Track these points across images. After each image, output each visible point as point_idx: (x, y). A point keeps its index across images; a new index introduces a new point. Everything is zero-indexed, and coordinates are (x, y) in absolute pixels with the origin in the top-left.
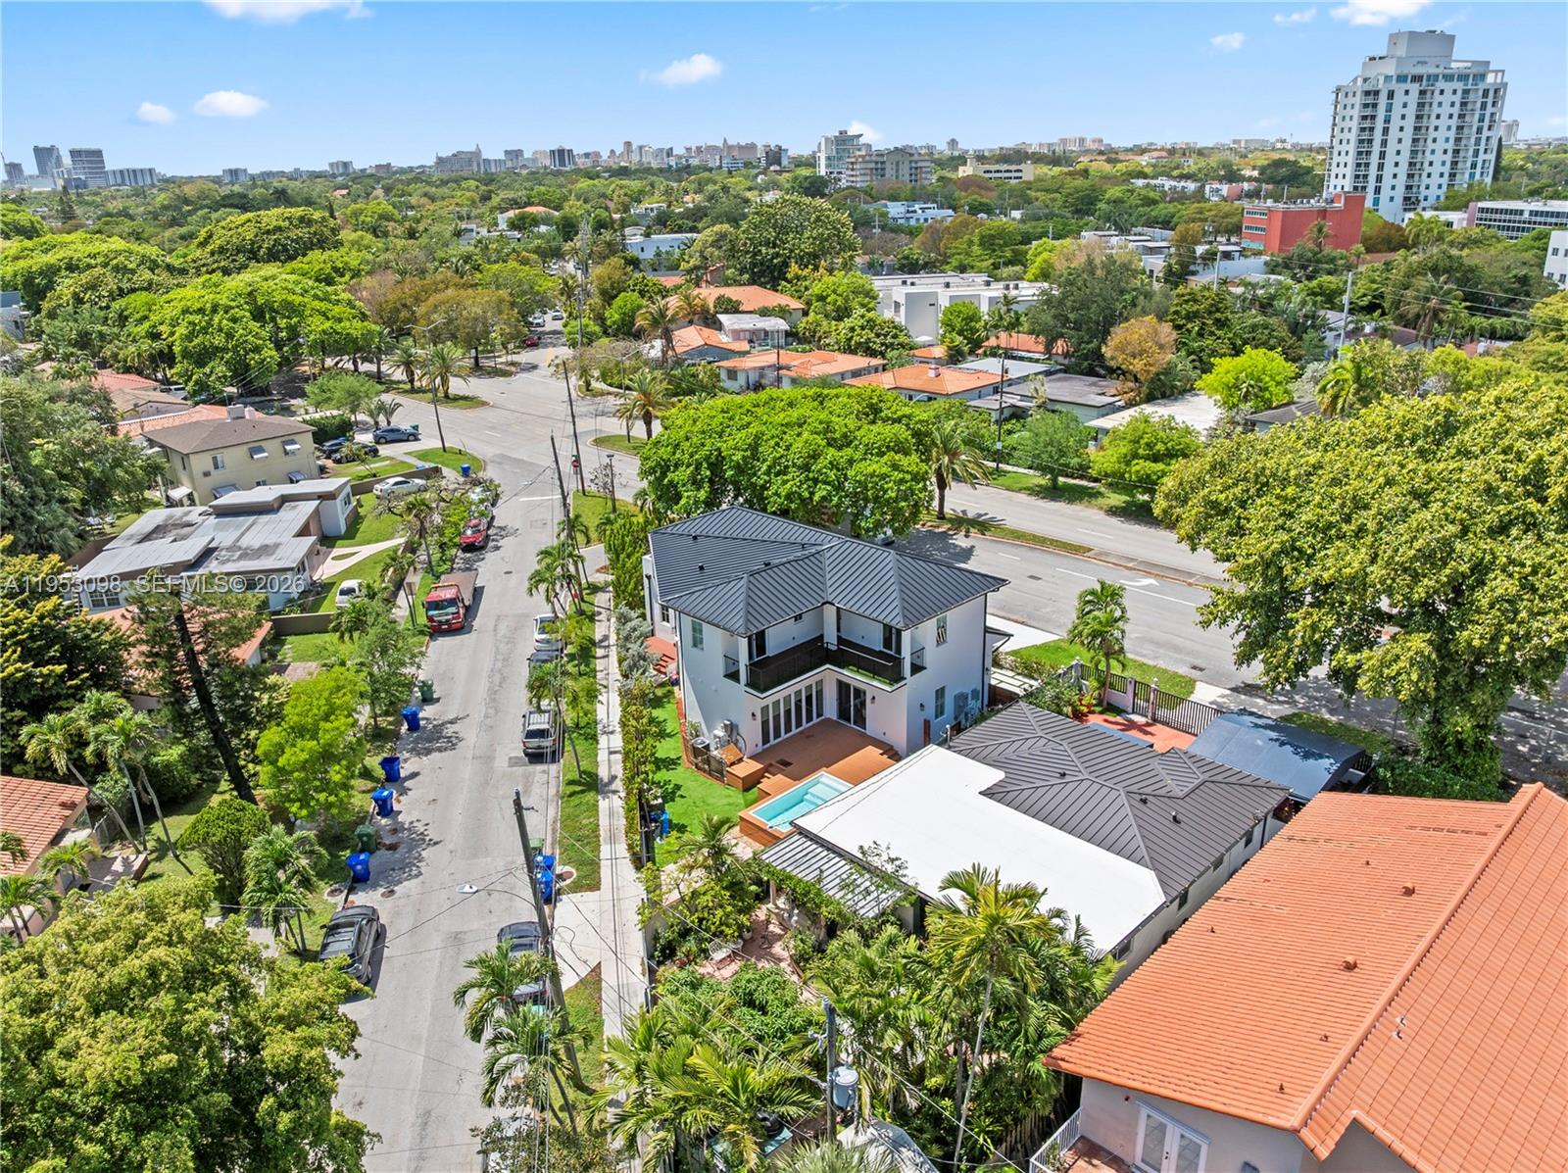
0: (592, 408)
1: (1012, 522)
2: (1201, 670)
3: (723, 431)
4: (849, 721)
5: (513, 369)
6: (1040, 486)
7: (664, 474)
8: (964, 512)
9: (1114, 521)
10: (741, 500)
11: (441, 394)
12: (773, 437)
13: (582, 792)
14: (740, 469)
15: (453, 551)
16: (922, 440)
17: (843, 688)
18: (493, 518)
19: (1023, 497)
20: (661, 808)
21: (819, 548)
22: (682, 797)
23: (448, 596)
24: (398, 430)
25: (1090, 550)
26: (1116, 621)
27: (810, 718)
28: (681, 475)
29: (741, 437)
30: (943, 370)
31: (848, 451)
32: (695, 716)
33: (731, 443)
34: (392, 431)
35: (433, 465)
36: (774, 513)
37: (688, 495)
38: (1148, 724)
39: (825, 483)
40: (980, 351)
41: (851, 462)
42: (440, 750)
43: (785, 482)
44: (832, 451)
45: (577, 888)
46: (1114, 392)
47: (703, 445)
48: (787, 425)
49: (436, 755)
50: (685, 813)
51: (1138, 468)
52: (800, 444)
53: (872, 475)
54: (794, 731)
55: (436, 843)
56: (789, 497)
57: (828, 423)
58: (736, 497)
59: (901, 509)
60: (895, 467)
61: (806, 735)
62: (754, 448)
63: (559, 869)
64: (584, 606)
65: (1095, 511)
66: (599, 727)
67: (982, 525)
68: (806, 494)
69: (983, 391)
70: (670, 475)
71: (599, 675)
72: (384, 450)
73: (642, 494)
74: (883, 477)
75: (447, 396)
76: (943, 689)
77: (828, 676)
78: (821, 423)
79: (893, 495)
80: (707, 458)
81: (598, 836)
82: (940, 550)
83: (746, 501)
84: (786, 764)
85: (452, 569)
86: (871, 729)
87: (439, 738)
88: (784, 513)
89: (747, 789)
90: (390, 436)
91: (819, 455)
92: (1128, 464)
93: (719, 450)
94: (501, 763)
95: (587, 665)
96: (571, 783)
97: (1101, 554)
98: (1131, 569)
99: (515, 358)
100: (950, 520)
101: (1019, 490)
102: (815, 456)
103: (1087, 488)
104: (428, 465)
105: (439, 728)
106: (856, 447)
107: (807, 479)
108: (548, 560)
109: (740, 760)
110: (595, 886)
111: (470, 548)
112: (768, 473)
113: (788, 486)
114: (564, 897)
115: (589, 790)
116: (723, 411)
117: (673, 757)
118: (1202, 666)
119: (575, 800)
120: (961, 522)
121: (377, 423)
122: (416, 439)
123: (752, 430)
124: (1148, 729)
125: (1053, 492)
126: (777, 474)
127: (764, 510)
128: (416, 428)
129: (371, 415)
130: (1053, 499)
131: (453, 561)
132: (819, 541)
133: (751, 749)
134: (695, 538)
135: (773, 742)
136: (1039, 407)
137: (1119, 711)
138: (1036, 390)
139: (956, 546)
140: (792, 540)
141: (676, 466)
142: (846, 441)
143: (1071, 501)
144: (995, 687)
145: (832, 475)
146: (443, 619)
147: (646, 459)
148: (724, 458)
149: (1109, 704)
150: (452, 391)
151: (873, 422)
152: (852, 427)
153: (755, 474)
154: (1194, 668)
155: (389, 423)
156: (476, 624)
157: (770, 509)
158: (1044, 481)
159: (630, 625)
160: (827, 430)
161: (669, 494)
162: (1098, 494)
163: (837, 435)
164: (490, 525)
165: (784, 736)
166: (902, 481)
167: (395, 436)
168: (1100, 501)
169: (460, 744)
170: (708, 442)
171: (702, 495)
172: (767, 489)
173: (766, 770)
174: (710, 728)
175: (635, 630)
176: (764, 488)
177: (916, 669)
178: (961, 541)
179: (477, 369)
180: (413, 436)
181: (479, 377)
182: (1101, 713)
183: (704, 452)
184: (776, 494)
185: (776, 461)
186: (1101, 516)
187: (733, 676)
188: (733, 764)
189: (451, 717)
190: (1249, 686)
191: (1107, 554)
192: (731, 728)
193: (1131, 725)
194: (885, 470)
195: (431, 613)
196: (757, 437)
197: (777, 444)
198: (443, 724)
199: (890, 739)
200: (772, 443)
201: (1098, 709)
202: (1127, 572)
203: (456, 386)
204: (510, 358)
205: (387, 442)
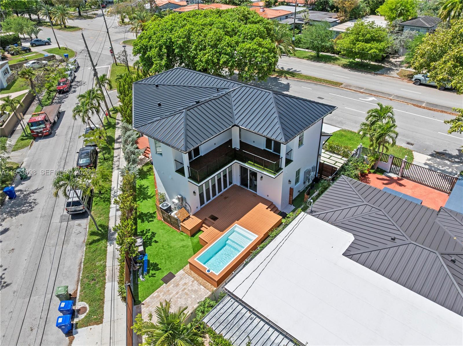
0: (124, 30)
1: (304, 72)
2: (412, 144)
3: (172, 29)
4: (247, 186)
5: (95, 16)
6: (311, 56)
7: (145, 53)
8: (282, 68)
9: (346, 70)
10: (183, 64)
11: (63, 26)
12: (197, 31)
13: (98, 240)
14: (181, 48)
15: (54, 94)
16: (269, 33)
17: (244, 170)
18: (75, 77)
19: (305, 61)
20: (143, 253)
21: (228, 91)
22: (156, 242)
23: (40, 119)
24: (41, 41)
25: (342, 84)
26: (391, 127)
27: (225, 186)
28: (152, 53)
29: (181, 32)
30: (265, 9)
31: (235, 38)
32: (161, 190)
33: (176, 34)
34: (38, 41)
35: (52, 54)
36: (200, 71)
37: (156, 62)
38: (398, 179)
39: (225, 54)
40: (277, 4)
41: (237, 43)
42: (24, 212)
43: (204, 54)
44: (227, 37)
45: (87, 323)
46: (337, 16)
47: (162, 36)
48: (204, 25)
49: (21, 215)
50: (157, 255)
51: (359, 46)
52: (211, 34)
53: (249, 49)
54: (218, 195)
55: (7, 285)
56: (207, 62)
57: (225, 23)
58: (181, 64)
59: (263, 67)
60: (260, 45)
61: (224, 197)
62: (188, 37)
63: (79, 305)
64: (111, 120)
65: (337, 66)
66: (112, 192)
67: (292, 74)
68: (216, 60)
69: (282, 17)
70: (148, 53)
71: (115, 159)
72: (33, 49)
73: (137, 63)
74: (255, 50)
75: (65, 27)
76: (299, 170)
77: (236, 166)
78: (221, 23)
79: (260, 60)
80: (165, 43)
81: (104, 276)
82: (275, 86)
83: (186, 65)
84: (214, 218)
85: (52, 102)
86: (260, 192)
87: (25, 203)
88: (205, 70)
89: (193, 235)
90: (37, 43)
91: (221, 39)
92: (354, 44)
93: (170, 38)
94: (56, 220)
95: (109, 154)
96: (93, 234)
97: (347, 86)
98: (362, 93)
99: (96, 12)
100: (277, 72)
101: (303, 58)
102: (219, 40)
103: (331, 56)
104: (49, 55)
105: (26, 196)
106: (239, 36)
107: (217, 52)
108: (83, 100)
109: (189, 217)
110: (99, 321)
111: (61, 92)
112: (195, 50)
113: (206, 56)
114: (79, 330)
115: (102, 239)
116: (172, 19)
117: (152, 212)
118: (412, 142)
119: (94, 246)
120: (282, 73)
121: (31, 38)
122: (49, 44)
123: (187, 28)
124: (401, 182)
125: (318, 59)
126: (200, 50)
127: (195, 69)
128: (49, 39)
129: (28, 34)
130: (318, 61)
131: (53, 99)
132: (226, 86)
133: (194, 210)
134: (157, 86)
135: (206, 203)
136: (306, 23)
137: (382, 172)
138: (305, 16)
139: (282, 84)
140: (211, 86)
141: (151, 48)
142: (234, 32)
143: (326, 62)
144: (323, 164)
145: (229, 50)
146: (39, 130)
147: (135, 45)
148: (173, 43)
149: (378, 168)
150: (67, 24)
151: (246, 24)
152: (237, 25)
153: (189, 51)
154: (408, 143)
155: (37, 37)
156: (58, 132)
157: (197, 69)
158: (313, 53)
159: (128, 133)
160: (224, 27)
161: (148, 62)
162: (336, 59)
163: (229, 30)
164: (73, 81)
165: (212, 199)
166: (264, 53)
167: (38, 43)
168: (339, 62)
169: (36, 207)
170: (165, 35)
171: (163, 63)
172: (196, 58)
173: (203, 222)
174: (171, 198)
175: (129, 137)
176: (194, 58)
177: (288, 162)
178: (283, 81)
179: (80, 17)
180: (48, 43)
181: (81, 19)
182: (374, 173)
183: (163, 40)
184: (201, 61)
185: (199, 43)
186: (340, 68)
187: (181, 171)
188: (184, 220)
189: (34, 189)
190: (437, 153)
191: (350, 86)
192: (182, 199)
193: (391, 181)
194: (255, 47)
195: (32, 128)
196: (190, 31)
197: (200, 34)
198: (29, 194)
199: (270, 198)
200: (197, 34)
201: (372, 171)
202: (361, 94)
203: (69, 23)
204: (93, 12)
205: (36, 46)
